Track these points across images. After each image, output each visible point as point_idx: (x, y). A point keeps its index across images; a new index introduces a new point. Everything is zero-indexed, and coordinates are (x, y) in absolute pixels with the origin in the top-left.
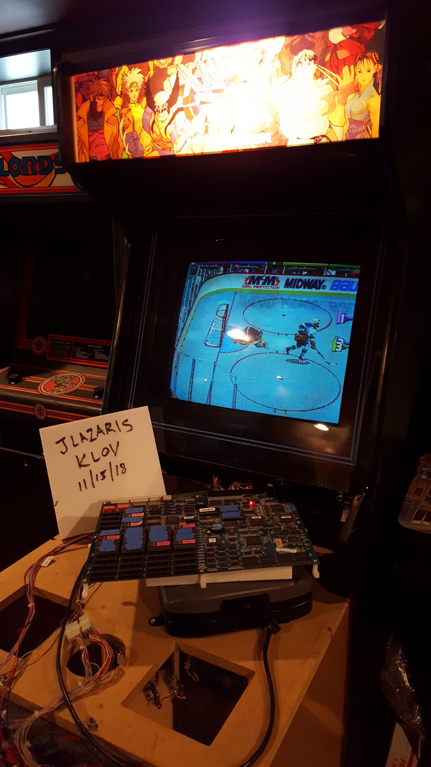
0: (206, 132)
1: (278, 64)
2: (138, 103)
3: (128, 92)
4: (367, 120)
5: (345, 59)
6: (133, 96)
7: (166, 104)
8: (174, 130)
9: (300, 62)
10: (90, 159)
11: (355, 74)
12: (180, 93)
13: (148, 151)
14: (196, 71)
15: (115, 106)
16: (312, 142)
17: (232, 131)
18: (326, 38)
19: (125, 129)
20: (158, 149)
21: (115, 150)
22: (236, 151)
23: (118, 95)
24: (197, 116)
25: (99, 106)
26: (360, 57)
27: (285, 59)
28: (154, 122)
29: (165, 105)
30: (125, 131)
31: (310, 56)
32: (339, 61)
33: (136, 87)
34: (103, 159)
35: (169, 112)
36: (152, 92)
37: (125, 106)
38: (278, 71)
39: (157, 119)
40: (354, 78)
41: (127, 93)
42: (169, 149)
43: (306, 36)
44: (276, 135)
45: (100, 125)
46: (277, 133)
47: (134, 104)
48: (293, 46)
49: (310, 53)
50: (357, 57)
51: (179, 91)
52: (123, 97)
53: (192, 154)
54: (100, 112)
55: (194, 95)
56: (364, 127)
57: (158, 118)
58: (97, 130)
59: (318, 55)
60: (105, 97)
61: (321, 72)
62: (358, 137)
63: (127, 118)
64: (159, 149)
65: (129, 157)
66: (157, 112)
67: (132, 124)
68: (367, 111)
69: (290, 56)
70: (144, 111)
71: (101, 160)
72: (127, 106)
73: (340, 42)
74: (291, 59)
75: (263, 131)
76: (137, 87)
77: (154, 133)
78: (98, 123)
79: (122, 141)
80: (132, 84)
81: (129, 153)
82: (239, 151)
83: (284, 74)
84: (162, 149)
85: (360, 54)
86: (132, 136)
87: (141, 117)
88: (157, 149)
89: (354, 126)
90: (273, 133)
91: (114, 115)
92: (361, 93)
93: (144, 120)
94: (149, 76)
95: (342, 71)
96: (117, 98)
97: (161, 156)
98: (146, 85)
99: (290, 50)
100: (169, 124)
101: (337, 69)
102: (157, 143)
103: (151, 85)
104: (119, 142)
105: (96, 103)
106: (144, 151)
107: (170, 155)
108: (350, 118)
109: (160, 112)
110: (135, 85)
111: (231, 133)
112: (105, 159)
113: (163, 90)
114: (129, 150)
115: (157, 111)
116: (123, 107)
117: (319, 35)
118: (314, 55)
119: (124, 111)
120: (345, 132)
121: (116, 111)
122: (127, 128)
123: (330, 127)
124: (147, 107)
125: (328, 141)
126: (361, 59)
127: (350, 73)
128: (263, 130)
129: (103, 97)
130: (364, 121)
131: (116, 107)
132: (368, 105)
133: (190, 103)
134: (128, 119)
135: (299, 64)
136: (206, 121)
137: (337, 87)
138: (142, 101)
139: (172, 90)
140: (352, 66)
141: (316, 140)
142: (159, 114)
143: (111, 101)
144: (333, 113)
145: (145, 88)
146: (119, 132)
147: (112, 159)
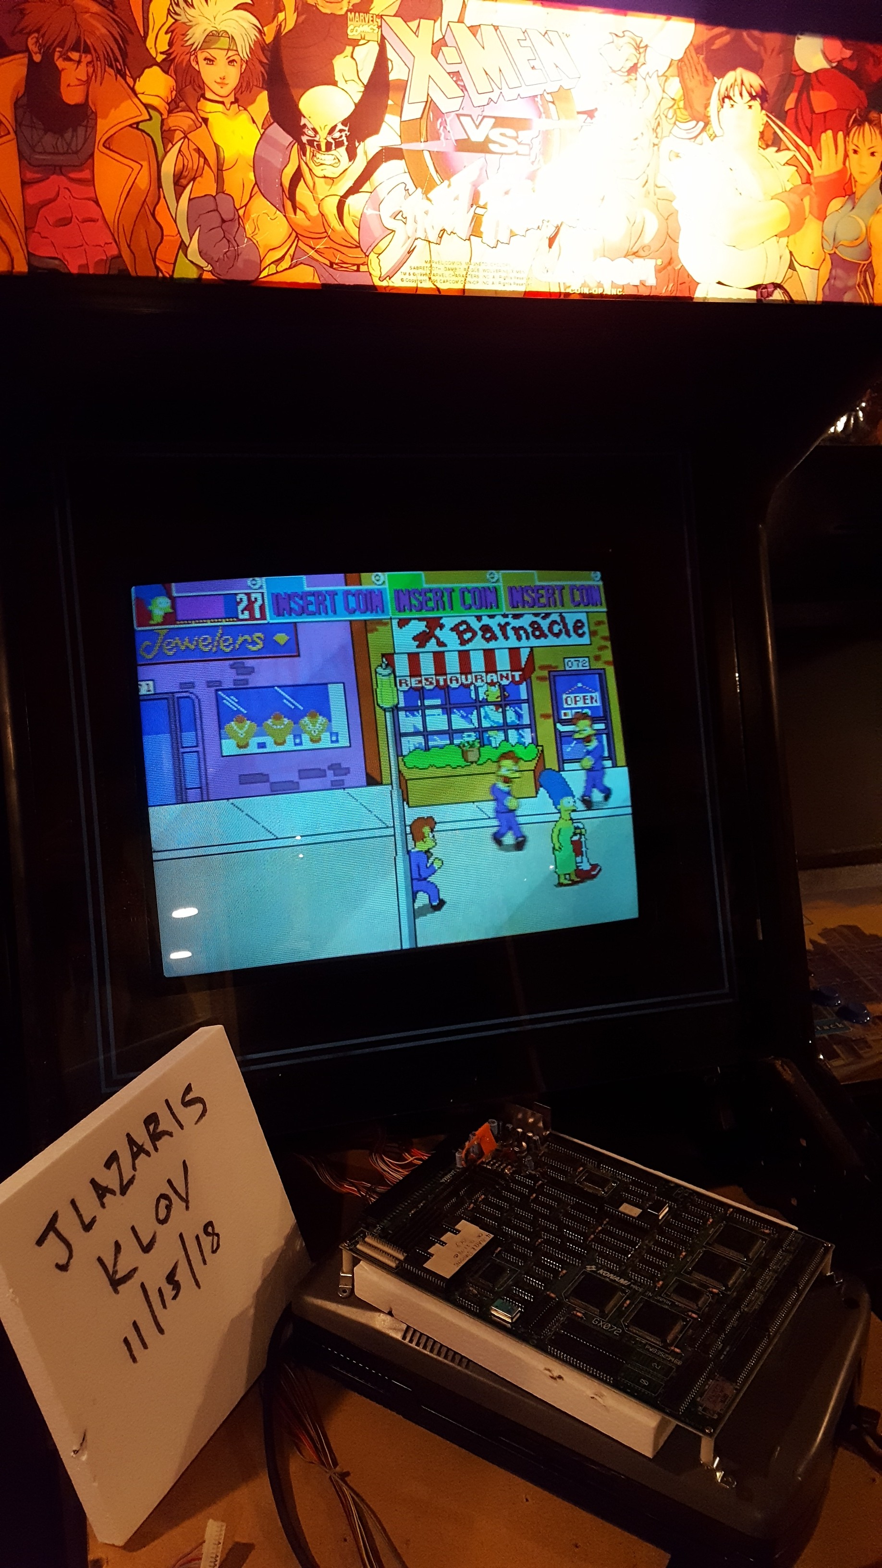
0: (476, 231)
1: (674, 87)
2: (236, 105)
3: (197, 63)
4: (867, 262)
5: (827, 114)
6: (219, 80)
7: (340, 127)
8: (369, 212)
9: (729, 98)
10: (29, 264)
11: (846, 156)
12: (390, 102)
13: (278, 262)
14: (443, 48)
15: (139, 96)
16: (752, 295)
17: (551, 241)
18: (788, 52)
19: (183, 182)
20: (313, 263)
21: (144, 245)
22: (562, 297)
23: (153, 63)
24: (446, 182)
25: (69, 85)
26: (856, 117)
27: (694, 82)
28: (298, 176)
29: (338, 129)
30: (185, 187)
31: (751, 86)
32: (814, 116)
33: (228, 50)
34: (91, 272)
35: (352, 155)
36: (290, 82)
37: (182, 104)
38: (675, 107)
39: (310, 170)
40: (844, 163)
41: (194, 64)
42: (355, 268)
43: (745, 34)
44: (669, 268)
45: (76, 152)
46: (669, 263)
47: (220, 107)
48: (713, 50)
49: (753, 80)
50: (851, 117)
51: (388, 98)
52: (176, 75)
53: (431, 288)
54: (76, 105)
55: (436, 118)
56: (859, 279)
57: (312, 165)
58: (61, 167)
59: (771, 90)
60: (98, 59)
61: (775, 132)
62: (847, 298)
63: (192, 146)
64: (317, 261)
65: (201, 275)
66: (308, 147)
67: (215, 169)
68: (866, 241)
69: (705, 76)
70: (260, 136)
71: (86, 272)
72: (194, 110)
73: (817, 71)
74: (708, 83)
75: (634, 254)
76: (230, 53)
77: (298, 210)
78: (69, 145)
79: (175, 222)
80: (212, 37)
81: (203, 263)
82: (571, 297)
83: (690, 119)
84: (328, 263)
85: (857, 110)
86: (213, 207)
87: (249, 152)
88: (311, 262)
89: (839, 272)
90: (659, 262)
91: (137, 128)
92: (856, 201)
93: (257, 163)
94: (280, 25)
95: (820, 140)
96: (147, 71)
97: (326, 287)
98: (269, 54)
99: (707, 60)
100: (354, 189)
101: (811, 134)
102: (312, 243)
103: (286, 54)
104: (159, 220)
105: (58, 73)
106: (261, 261)
107: (355, 286)
108: (832, 252)
109: (319, 147)
110: (224, 42)
111: (550, 246)
112: (101, 271)
113: (335, 83)
114: (200, 253)
115: (311, 143)
116: (173, 106)
117: (773, 39)
118: (761, 87)
119: (181, 120)
120: (823, 282)
121: (148, 117)
122: (194, 179)
123: (791, 266)
124: (271, 124)
125: (787, 299)
126: (859, 123)
127: (836, 153)
128: (635, 250)
129: (89, 58)
130: (860, 264)
131: (144, 101)
132: (868, 229)
133: (422, 140)
134: (198, 151)
135: (726, 100)
136: (475, 199)
137: (809, 174)
138: (253, 101)
139: (363, 89)
140: (840, 135)
141: (761, 292)
142: (318, 155)
143: (125, 80)
144: (798, 234)
145: (265, 61)
146: (160, 186)
147: (133, 274)
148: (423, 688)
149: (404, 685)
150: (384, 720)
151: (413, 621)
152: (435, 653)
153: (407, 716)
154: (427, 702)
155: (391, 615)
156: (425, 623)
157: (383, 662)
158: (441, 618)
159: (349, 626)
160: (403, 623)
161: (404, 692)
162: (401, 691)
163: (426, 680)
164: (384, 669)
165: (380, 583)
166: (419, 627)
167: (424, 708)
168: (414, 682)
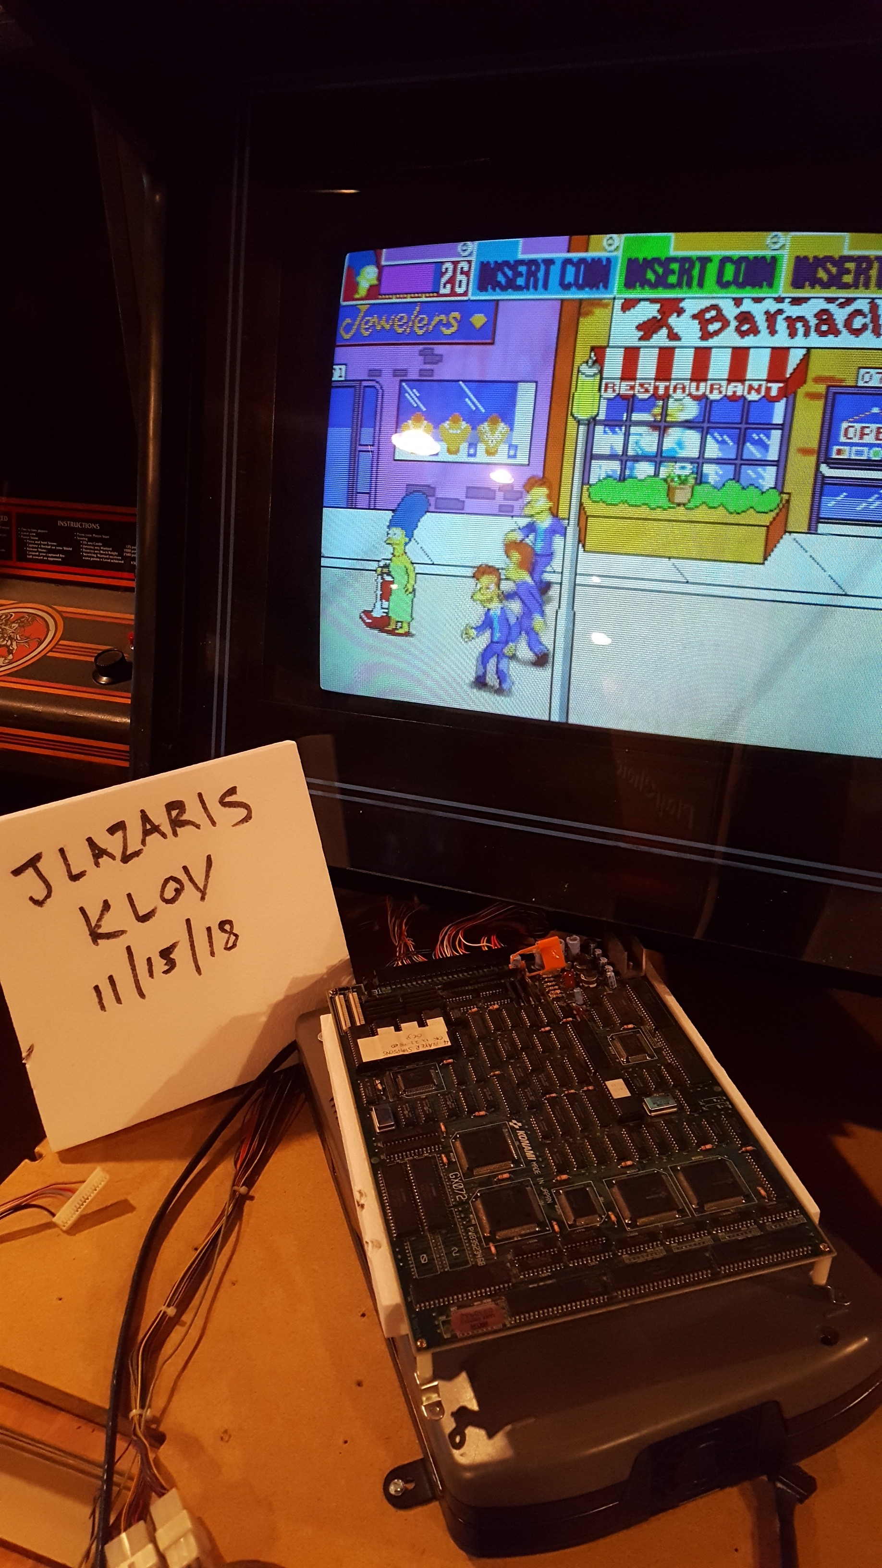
148: (634, 396)
149: (610, 390)
150: (576, 435)
151: (642, 303)
152: (662, 349)
153: (605, 432)
154: (636, 417)
155: (615, 293)
156: (658, 306)
157: (590, 357)
158: (682, 300)
159: (559, 304)
160: (629, 304)
161: (609, 400)
162: (605, 399)
163: (641, 385)
164: (590, 367)
165: (612, 248)
166: (647, 311)
167: (630, 423)
168: (624, 388)
